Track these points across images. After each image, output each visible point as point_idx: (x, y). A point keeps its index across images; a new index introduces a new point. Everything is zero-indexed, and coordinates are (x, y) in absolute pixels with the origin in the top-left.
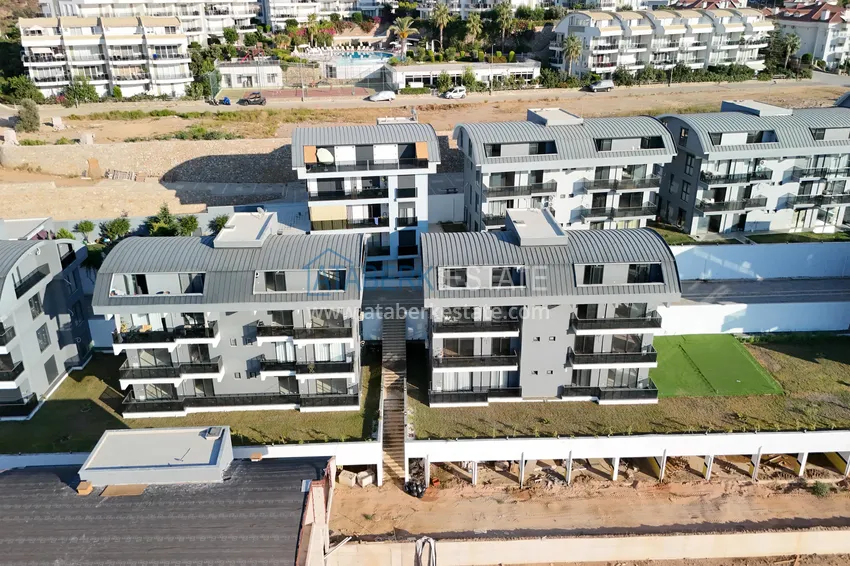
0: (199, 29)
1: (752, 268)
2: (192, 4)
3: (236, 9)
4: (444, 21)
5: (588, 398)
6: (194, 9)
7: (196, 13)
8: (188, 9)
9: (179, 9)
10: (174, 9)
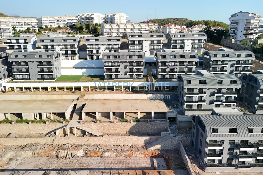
0: (23, 28)
1: (95, 65)
2: (21, 22)
3: (32, 23)
4: (78, 26)
5: (43, 80)
6: (22, 23)
7: (22, 24)
8: (20, 23)
9: (18, 23)
10: (16, 23)
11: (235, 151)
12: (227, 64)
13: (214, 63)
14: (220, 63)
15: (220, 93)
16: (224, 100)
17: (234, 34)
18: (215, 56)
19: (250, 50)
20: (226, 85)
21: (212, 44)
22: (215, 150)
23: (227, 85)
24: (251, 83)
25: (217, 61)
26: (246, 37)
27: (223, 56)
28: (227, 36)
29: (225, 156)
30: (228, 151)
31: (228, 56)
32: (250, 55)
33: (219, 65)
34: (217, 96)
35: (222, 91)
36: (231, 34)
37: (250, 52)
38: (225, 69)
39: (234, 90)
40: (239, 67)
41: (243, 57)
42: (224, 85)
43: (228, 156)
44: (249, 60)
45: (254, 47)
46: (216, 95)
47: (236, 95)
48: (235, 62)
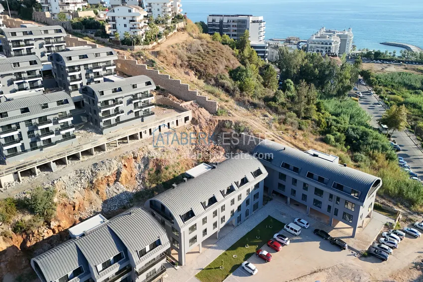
11: (36, 132)
12: (33, 45)
13: (15, 45)
14: (22, 43)
15: (21, 79)
16: (29, 88)
17: (47, 5)
18: (14, 34)
19: (60, 25)
20: (25, 68)
21: (19, 20)
22: (13, 136)
23: (27, 67)
24: (59, 63)
25: (18, 41)
26: (63, 8)
27: (25, 33)
28: (38, 8)
29: (27, 141)
30: (28, 134)
31: (31, 33)
32: (60, 31)
33: (23, 46)
34: (18, 84)
35: (23, 77)
36: (43, 5)
37: (59, 27)
38: (32, 51)
39: (37, 73)
40: (50, 47)
41: (52, 34)
42: (22, 68)
43: (30, 140)
44: (60, 37)
45: (71, 22)
46: (15, 82)
47: (41, 78)
48: (44, 41)
